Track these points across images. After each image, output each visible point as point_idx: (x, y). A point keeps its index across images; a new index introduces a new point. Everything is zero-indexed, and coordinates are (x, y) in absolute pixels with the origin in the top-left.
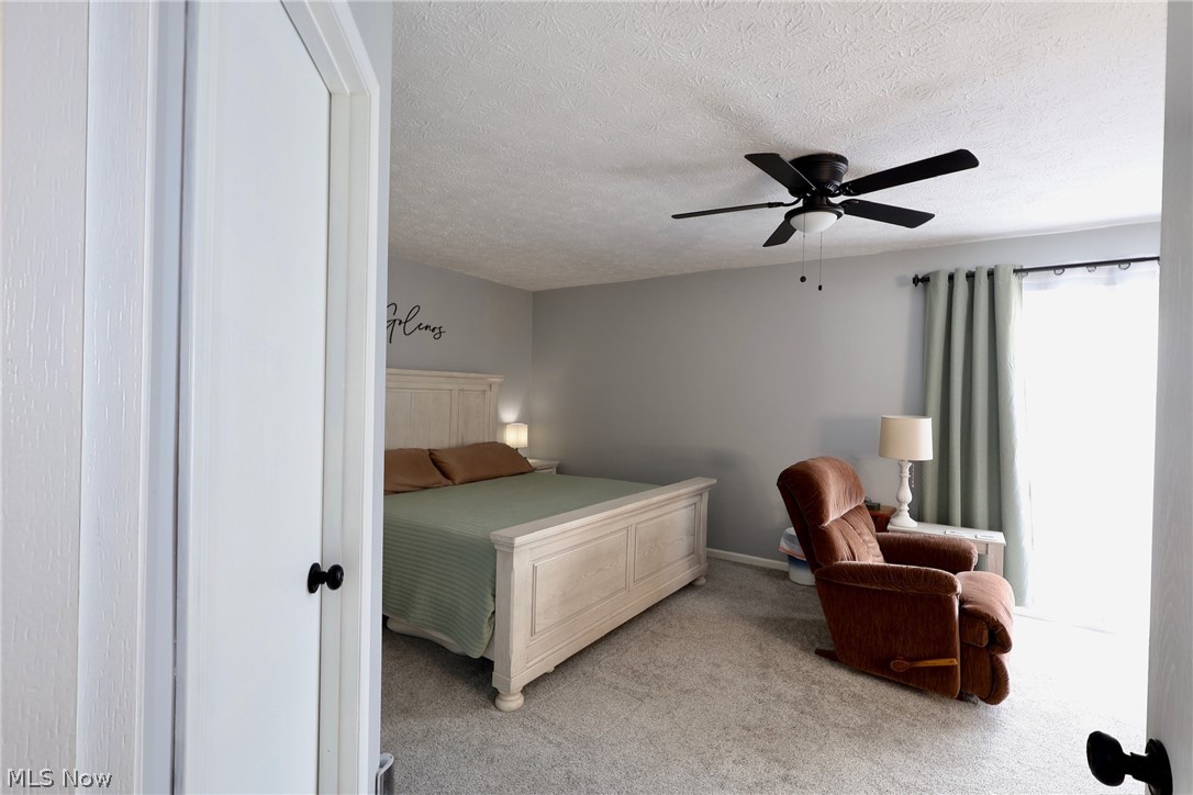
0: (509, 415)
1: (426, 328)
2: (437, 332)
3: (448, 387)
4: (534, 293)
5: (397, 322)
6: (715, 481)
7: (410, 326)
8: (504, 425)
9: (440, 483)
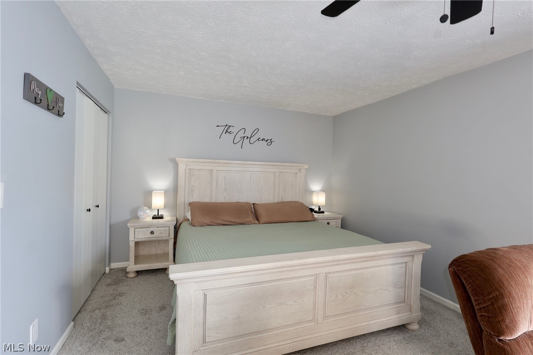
0: (316, 186)
1: (263, 140)
2: (270, 142)
3: (273, 170)
4: (334, 117)
5: (246, 138)
6: (428, 247)
7: (252, 140)
8: (312, 192)
9: (250, 221)
